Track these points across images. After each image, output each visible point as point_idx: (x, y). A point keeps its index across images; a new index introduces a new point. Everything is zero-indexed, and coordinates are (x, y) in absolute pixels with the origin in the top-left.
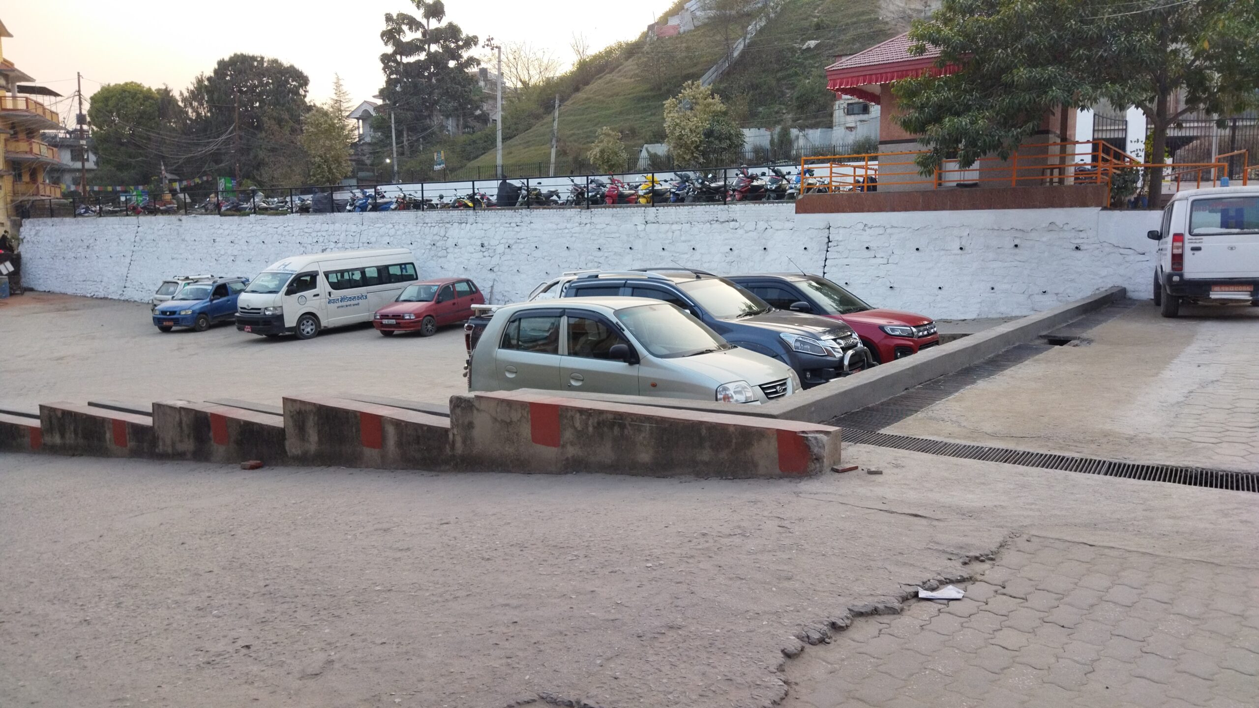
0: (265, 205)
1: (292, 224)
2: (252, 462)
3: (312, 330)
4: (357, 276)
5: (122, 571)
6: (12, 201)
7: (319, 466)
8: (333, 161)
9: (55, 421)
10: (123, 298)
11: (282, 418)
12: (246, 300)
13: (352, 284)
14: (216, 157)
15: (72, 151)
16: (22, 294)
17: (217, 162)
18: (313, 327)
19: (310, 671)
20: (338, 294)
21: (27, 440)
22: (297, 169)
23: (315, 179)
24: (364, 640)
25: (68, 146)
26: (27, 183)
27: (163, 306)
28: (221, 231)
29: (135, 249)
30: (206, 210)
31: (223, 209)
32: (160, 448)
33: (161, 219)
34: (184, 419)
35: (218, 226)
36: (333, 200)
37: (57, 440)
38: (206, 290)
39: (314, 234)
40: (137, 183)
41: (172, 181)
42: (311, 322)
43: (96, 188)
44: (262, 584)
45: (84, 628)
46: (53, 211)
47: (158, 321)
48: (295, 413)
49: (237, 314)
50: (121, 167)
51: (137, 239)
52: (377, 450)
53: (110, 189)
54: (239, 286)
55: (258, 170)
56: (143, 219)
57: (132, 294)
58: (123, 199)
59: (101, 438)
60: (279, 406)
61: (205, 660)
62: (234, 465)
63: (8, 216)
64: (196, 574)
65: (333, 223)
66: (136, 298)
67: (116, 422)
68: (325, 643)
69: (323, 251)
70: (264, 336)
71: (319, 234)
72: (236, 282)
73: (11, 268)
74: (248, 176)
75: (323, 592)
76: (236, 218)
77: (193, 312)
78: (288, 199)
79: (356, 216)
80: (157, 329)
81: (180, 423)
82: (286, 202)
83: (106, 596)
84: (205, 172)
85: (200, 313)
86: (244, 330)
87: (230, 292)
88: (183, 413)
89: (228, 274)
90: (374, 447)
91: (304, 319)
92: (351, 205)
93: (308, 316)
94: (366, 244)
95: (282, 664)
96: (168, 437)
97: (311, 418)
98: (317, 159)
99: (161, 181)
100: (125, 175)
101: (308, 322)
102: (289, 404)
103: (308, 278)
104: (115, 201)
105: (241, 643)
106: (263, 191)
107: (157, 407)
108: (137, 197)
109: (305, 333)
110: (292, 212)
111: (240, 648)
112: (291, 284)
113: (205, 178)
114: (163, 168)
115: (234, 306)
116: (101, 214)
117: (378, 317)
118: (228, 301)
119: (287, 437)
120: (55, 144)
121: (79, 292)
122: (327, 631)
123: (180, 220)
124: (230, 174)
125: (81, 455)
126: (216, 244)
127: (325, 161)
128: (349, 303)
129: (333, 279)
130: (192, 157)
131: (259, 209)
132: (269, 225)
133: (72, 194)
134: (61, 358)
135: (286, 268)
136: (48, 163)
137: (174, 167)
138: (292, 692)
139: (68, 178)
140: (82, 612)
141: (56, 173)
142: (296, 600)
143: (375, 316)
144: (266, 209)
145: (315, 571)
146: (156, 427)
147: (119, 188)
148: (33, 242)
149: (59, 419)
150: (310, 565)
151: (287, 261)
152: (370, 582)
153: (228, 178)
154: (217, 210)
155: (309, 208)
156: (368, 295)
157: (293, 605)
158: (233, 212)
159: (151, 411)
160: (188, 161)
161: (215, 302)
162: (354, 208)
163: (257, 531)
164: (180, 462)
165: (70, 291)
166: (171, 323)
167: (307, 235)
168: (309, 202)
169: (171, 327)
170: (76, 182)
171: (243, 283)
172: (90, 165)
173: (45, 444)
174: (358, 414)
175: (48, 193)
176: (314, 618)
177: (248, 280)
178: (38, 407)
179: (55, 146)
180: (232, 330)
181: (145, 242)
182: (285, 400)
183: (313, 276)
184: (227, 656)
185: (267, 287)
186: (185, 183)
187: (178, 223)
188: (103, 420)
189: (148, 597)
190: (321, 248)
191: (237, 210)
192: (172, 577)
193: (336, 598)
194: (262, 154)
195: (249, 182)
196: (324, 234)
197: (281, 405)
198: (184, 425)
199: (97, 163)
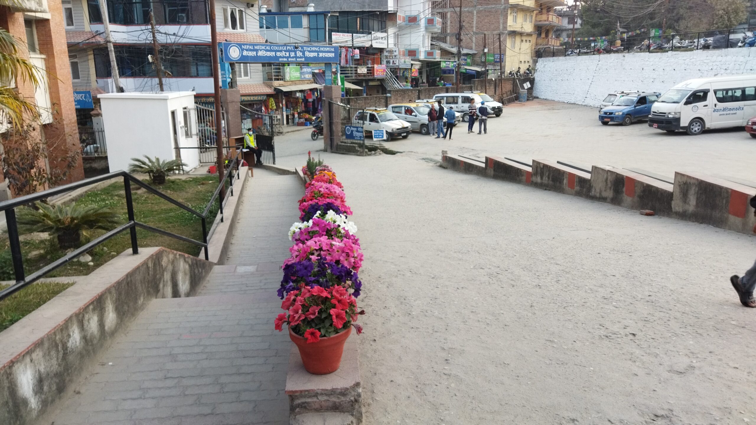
0: (679, 45)
1: (695, 57)
2: (648, 211)
3: (698, 129)
4: (738, 93)
5: (563, 261)
6: (535, 49)
7: (693, 222)
8: (732, 12)
9: (539, 170)
10: (584, 104)
11: (672, 186)
12: (657, 107)
13: (734, 99)
14: (652, 16)
15: (569, 18)
16: (533, 100)
17: (651, 19)
18: (700, 127)
19: (676, 368)
20: (721, 105)
21: (524, 178)
22: (705, 20)
23: (716, 26)
24: (720, 360)
25: (567, 16)
26: (543, 38)
27: (605, 109)
28: (648, 63)
29: (595, 75)
30: (641, 50)
31: (652, 48)
32: (593, 193)
33: (613, 56)
34: (609, 178)
35: (647, 59)
36: (728, 39)
37: (539, 180)
38: (633, 100)
39: (711, 64)
40: (602, 35)
41: (622, 33)
42: (698, 124)
43: (579, 39)
44: (647, 293)
45: (538, 290)
46: (554, 54)
47: (602, 118)
48: (682, 183)
49: (650, 116)
50: (594, 26)
51: (597, 69)
52: (740, 219)
53: (586, 39)
54: (653, 98)
55: (677, 22)
56: (602, 56)
57: (590, 102)
58: (593, 45)
59: (561, 182)
60: (671, 177)
61: (605, 334)
62: (635, 211)
63: (532, 57)
64: (605, 275)
65: (726, 56)
66: (591, 104)
67: (570, 174)
68: (689, 351)
69: (715, 75)
70: (665, 131)
71: (714, 64)
72: (653, 95)
73: (529, 86)
74: (670, 27)
75: (690, 313)
76: (659, 54)
77: (623, 114)
78: (696, 40)
79: (746, 50)
80: (600, 123)
81: (607, 179)
82: (694, 42)
83: (551, 274)
84: (643, 26)
85: (627, 115)
86: (652, 126)
87: (647, 102)
88: (609, 174)
89: (647, 90)
90: (738, 216)
91: (694, 122)
92: (742, 42)
93: (697, 120)
94: (749, 71)
95: (656, 356)
96: (598, 187)
97: (693, 188)
98: (721, 12)
99: (616, 33)
100: (596, 31)
101: (696, 124)
102: (679, 177)
103: (702, 94)
104: (588, 47)
105: (629, 330)
106: (680, 35)
107: (595, 168)
108: (601, 44)
109: (693, 131)
110: (697, 49)
111: (628, 333)
112: (689, 98)
113: (643, 30)
114: (618, 24)
115: (649, 111)
116: (579, 54)
117: (750, 124)
118: (646, 107)
119: (674, 198)
120: (561, 15)
121: (561, 100)
122: (691, 342)
123: (624, 56)
124: (659, 26)
125: (550, 190)
126: (644, 71)
127: (727, 13)
128: (729, 112)
129: (720, 95)
130: (636, 17)
131: (675, 48)
132: (680, 58)
133: (565, 44)
134: (547, 136)
135: (688, 87)
136: (554, 26)
137: (625, 24)
138: (662, 379)
139: (564, 34)
140: (538, 280)
141: (558, 32)
142: (669, 312)
143: (748, 123)
144: (679, 47)
145: (685, 295)
146: (592, 180)
147: (591, 38)
148: (542, 71)
149: (541, 169)
150: (682, 290)
151: (689, 82)
152: (727, 316)
153: (657, 29)
154: (648, 49)
155: (710, 46)
156: (745, 108)
157: (668, 315)
158: (658, 50)
159: (590, 170)
160: (634, 19)
161: (637, 107)
162: (744, 45)
163: (646, 257)
164: (603, 203)
165: (556, 99)
166: (609, 120)
167: (705, 64)
168: (710, 41)
169: (608, 122)
170: (568, 36)
171: (657, 96)
172: (577, 26)
173: (532, 181)
174: (730, 191)
175: (553, 44)
176: (682, 330)
177: (660, 94)
178: (532, 161)
179: (560, 16)
180: (646, 126)
181: (601, 70)
182: (677, 173)
183: (706, 93)
184: (619, 336)
185: (672, 99)
186: (630, 34)
187: (623, 58)
188: (564, 172)
189: (575, 281)
190: (714, 74)
191: (660, 49)
192: (590, 273)
193: (700, 320)
194: (682, 11)
195: (671, 30)
196: (717, 63)
197: (673, 177)
198: (609, 182)
199: (581, 25)
